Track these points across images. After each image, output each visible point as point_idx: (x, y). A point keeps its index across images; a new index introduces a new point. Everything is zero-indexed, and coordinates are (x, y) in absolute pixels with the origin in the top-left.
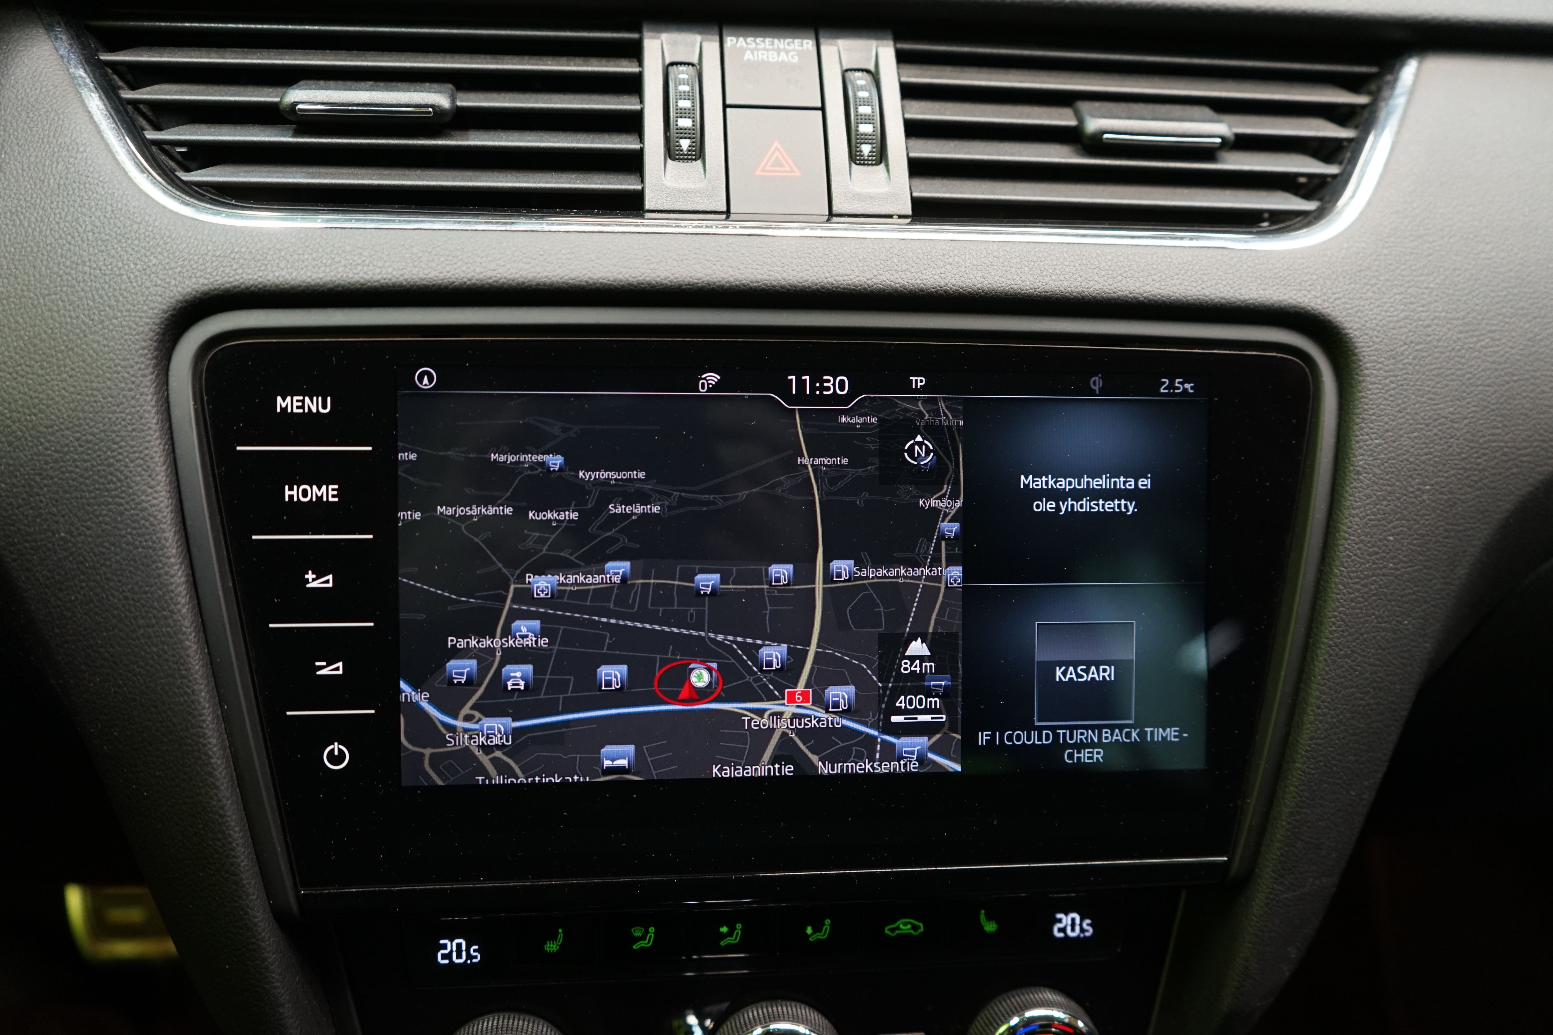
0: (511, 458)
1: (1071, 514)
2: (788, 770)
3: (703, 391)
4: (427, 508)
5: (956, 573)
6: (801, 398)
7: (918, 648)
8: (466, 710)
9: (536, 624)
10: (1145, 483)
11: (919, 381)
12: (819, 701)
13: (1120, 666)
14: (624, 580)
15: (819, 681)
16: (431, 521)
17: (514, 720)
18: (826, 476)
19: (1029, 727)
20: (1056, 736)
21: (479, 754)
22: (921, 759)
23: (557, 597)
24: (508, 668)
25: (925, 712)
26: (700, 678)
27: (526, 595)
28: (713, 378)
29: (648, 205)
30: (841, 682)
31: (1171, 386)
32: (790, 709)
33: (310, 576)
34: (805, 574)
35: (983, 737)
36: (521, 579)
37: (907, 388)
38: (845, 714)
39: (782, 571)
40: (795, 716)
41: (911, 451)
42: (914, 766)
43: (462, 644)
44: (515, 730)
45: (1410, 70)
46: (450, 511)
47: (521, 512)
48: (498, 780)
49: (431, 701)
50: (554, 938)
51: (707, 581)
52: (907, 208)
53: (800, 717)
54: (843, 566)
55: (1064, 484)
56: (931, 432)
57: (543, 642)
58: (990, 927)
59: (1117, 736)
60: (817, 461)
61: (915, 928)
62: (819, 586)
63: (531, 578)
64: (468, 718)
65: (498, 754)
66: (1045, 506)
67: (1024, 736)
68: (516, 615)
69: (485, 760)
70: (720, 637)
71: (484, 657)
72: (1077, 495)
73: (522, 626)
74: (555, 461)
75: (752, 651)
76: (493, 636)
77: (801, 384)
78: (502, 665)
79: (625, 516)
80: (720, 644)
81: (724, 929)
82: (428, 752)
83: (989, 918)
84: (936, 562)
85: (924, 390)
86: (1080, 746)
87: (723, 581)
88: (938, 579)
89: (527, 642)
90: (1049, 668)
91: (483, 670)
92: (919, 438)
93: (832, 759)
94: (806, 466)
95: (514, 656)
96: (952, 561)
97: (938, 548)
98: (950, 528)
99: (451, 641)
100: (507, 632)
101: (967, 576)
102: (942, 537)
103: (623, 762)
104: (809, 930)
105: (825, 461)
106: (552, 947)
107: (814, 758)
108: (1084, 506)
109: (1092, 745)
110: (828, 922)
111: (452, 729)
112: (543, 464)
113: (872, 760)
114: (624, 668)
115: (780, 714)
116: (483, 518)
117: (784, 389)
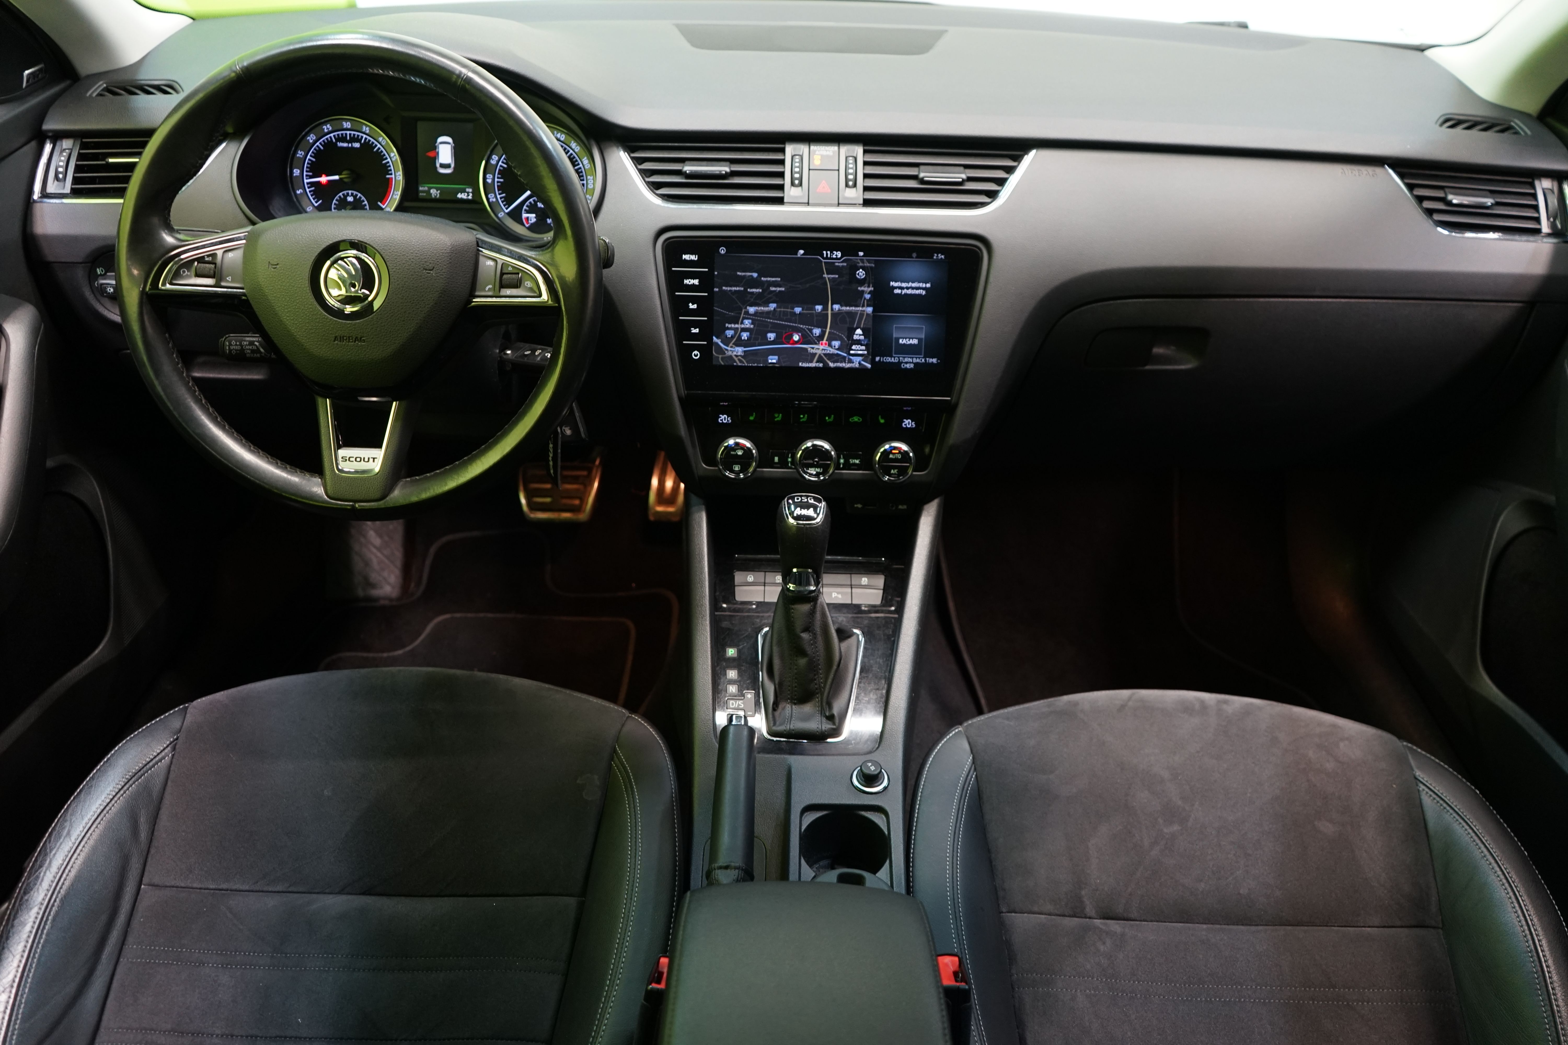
0: (743, 274)
1: (906, 294)
2: (821, 365)
3: (799, 256)
4: (722, 287)
5: (870, 310)
6: (827, 258)
7: (859, 331)
8: (731, 345)
9: (750, 321)
10: (928, 285)
11: (861, 254)
12: (830, 345)
13: (920, 340)
14: (774, 309)
15: (830, 340)
16: (721, 290)
17: (744, 348)
18: (832, 280)
19: (891, 356)
20: (899, 360)
21: (734, 357)
22: (859, 363)
23: (756, 313)
24: (742, 333)
25: (861, 350)
26: (796, 337)
27: (747, 313)
28: (802, 252)
29: (785, 201)
30: (836, 340)
31: (937, 256)
32: (821, 347)
33: (690, 305)
34: (825, 308)
35: (877, 359)
36: (746, 308)
37: (858, 255)
38: (837, 349)
39: (819, 308)
40: (823, 349)
41: (858, 274)
42: (857, 366)
43: (730, 326)
44: (744, 351)
45: (1033, 152)
46: (729, 288)
47: (745, 289)
48: (740, 364)
49: (721, 342)
50: (752, 415)
51: (798, 310)
52: (862, 201)
53: (825, 350)
54: (837, 307)
55: (904, 285)
56: (864, 268)
57: (752, 326)
58: (882, 421)
59: (918, 360)
60: (829, 276)
61: (859, 420)
62: (830, 312)
63: (748, 308)
64: (731, 347)
65: (740, 357)
66: (897, 291)
67: (890, 359)
68: (744, 318)
69: (736, 359)
70: (801, 326)
71: (736, 329)
72: (908, 288)
73: (746, 322)
74: (755, 275)
75: (811, 330)
76: (738, 324)
77: (827, 254)
78: (741, 332)
79: (775, 291)
80: (802, 328)
81: (802, 416)
82: (720, 356)
83: (882, 418)
84: (863, 306)
85: (863, 256)
86: (906, 363)
87: (803, 310)
88: (864, 311)
89: (747, 326)
90: (897, 339)
91: (736, 333)
92: (861, 270)
93: (834, 363)
94: (825, 278)
95: (744, 330)
96: (868, 306)
97: (864, 302)
98: (868, 296)
99: (727, 325)
100: (742, 323)
101: (874, 311)
102: (866, 299)
103: (774, 361)
104: (827, 418)
105: (833, 276)
106: (752, 418)
107: (828, 362)
108: (909, 292)
109: (910, 363)
110: (833, 416)
111: (727, 350)
112: (752, 276)
113: (845, 363)
114: (775, 334)
115: (818, 349)
116: (735, 291)
117: (822, 255)
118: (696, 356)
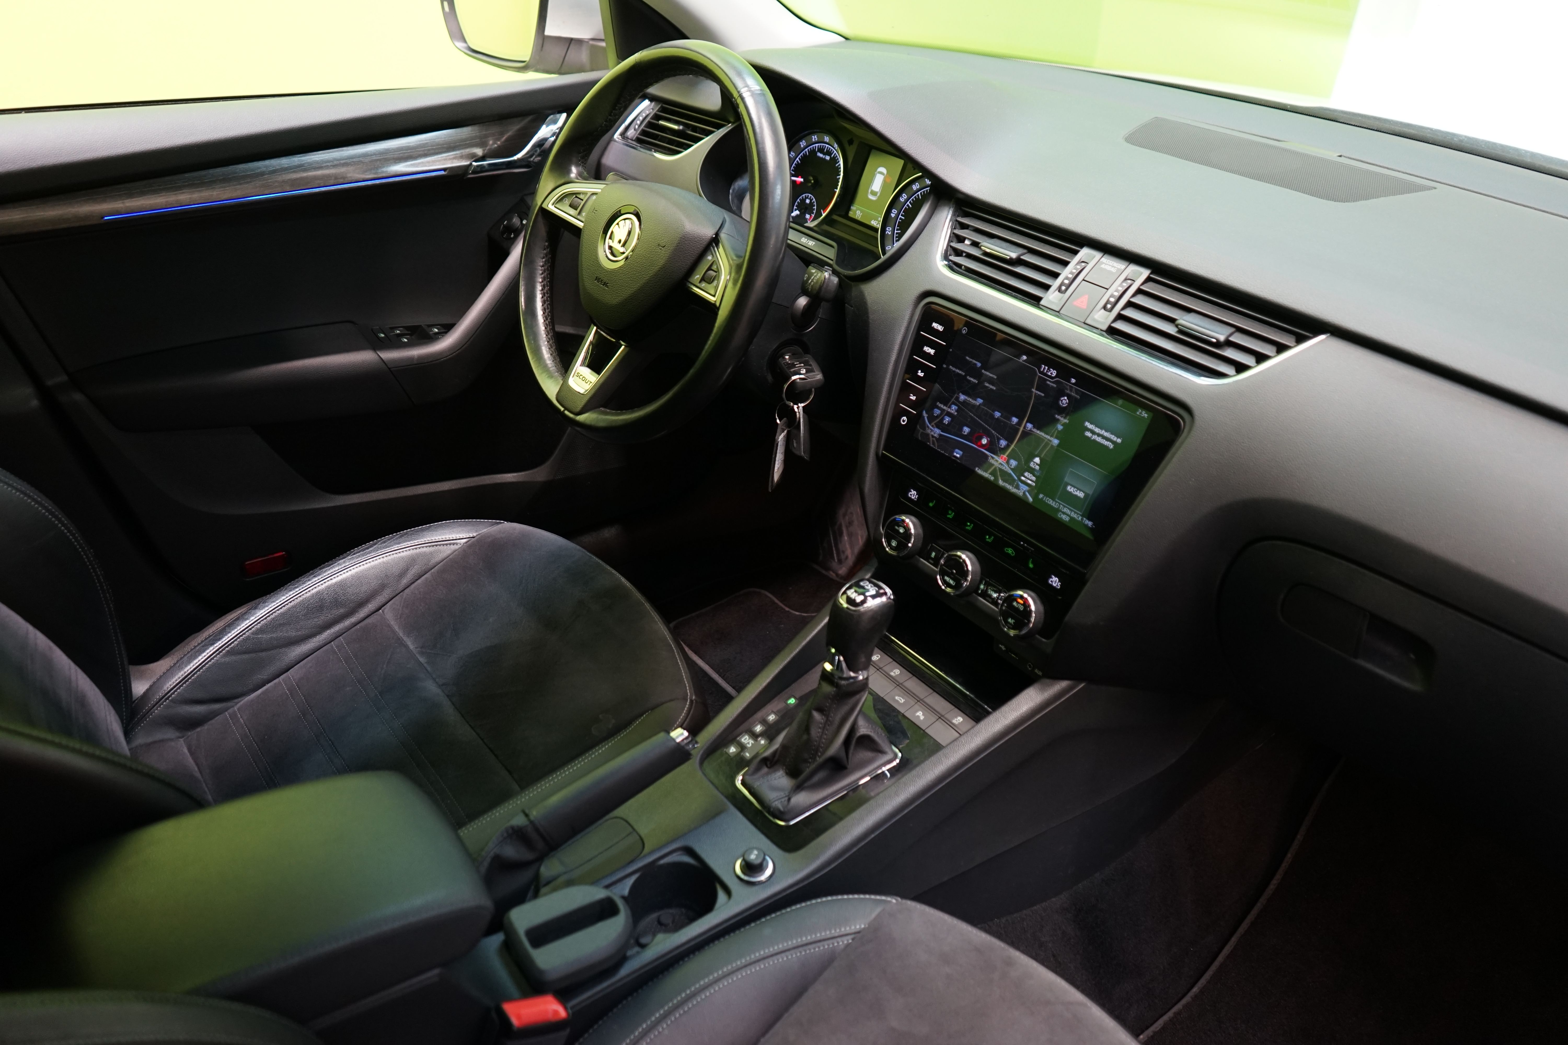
0: (971, 360)
1: (1094, 441)
2: (992, 478)
3: (1021, 361)
4: (948, 366)
5: (1056, 442)
6: (1042, 373)
7: (1037, 460)
8: (933, 424)
9: (957, 408)
10: (1119, 441)
11: (1073, 381)
12: (1008, 462)
13: (1086, 495)
14: (980, 405)
15: (1010, 457)
16: (948, 368)
17: (942, 432)
18: (1037, 398)
20: (1059, 506)
21: (931, 437)
22: (1024, 493)
23: (965, 403)
24: (946, 417)
25: (1031, 480)
26: (984, 441)
27: (957, 398)
28: (1025, 357)
29: (1042, 302)
30: (1015, 459)
31: (1141, 413)
32: (1000, 461)
33: (920, 371)
34: (1019, 424)
35: (1041, 496)
36: (958, 394)
37: (1069, 381)
38: (1012, 469)
39: (1015, 420)
40: (1000, 464)
41: (1062, 401)
42: (1021, 494)
43: (940, 405)
44: (940, 435)
46: (954, 369)
47: (966, 376)
48: (932, 446)
49: (927, 417)
50: (932, 502)
51: (997, 414)
52: (1105, 327)
53: (1002, 464)
54: (1030, 426)
55: (1097, 430)
56: (1069, 397)
57: (956, 413)
58: (1031, 566)
59: (1075, 516)
60: (1037, 392)
61: (1012, 553)
62: (1022, 429)
63: (961, 394)
64: (933, 426)
65: (934, 439)
66: (1088, 434)
67: (1052, 501)
68: (954, 403)
69: (931, 439)
70: (993, 432)
71: (942, 410)
72: (1099, 435)
73: (954, 407)
74: (979, 365)
75: (999, 439)
76: (946, 407)
77: (1044, 369)
78: (945, 415)
79: (987, 387)
80: (992, 434)
81: (969, 524)
82: (921, 431)
83: (1032, 563)
84: (1052, 436)
85: (1073, 384)
86: (1064, 513)
87: (1001, 416)
88: (1050, 441)
89: (952, 412)
90: (1067, 484)
91: (941, 414)
92: (1066, 398)
93: (1004, 481)
94: (1033, 392)
95: (949, 414)
96: (1057, 438)
97: (1054, 432)
98: (1060, 427)
99: (938, 403)
100: (950, 407)
101: (1059, 445)
102: (1057, 429)
103: (958, 456)
104: (987, 537)
105: (1039, 393)
106: (931, 505)
107: (1000, 478)
108: (1099, 439)
109: (1068, 515)
110: (993, 537)
111: (928, 427)
112: (976, 364)
113: (1013, 486)
114: (969, 429)
115: (997, 461)
116: (958, 373)
117: (1039, 368)
118: (904, 421)
